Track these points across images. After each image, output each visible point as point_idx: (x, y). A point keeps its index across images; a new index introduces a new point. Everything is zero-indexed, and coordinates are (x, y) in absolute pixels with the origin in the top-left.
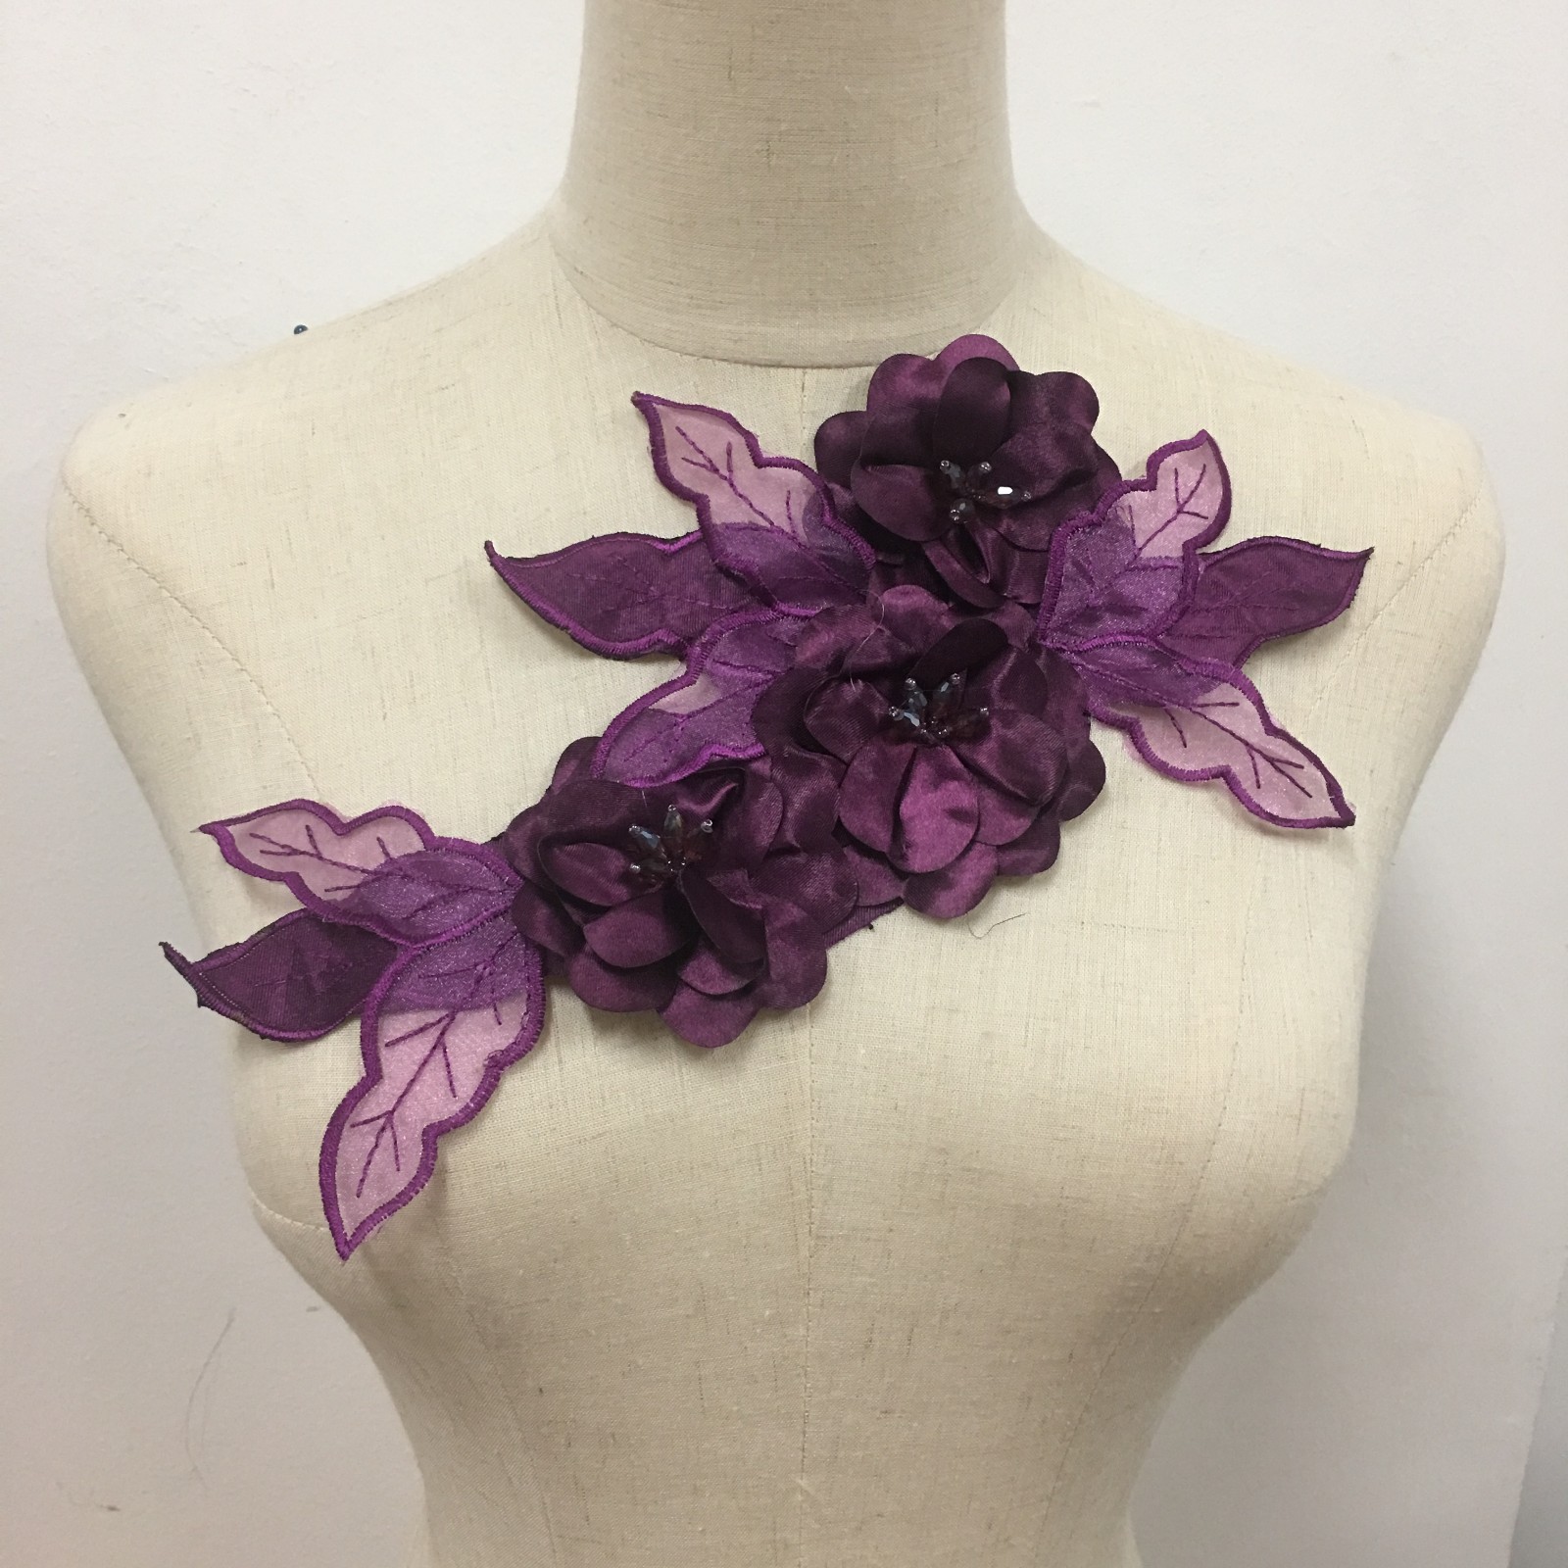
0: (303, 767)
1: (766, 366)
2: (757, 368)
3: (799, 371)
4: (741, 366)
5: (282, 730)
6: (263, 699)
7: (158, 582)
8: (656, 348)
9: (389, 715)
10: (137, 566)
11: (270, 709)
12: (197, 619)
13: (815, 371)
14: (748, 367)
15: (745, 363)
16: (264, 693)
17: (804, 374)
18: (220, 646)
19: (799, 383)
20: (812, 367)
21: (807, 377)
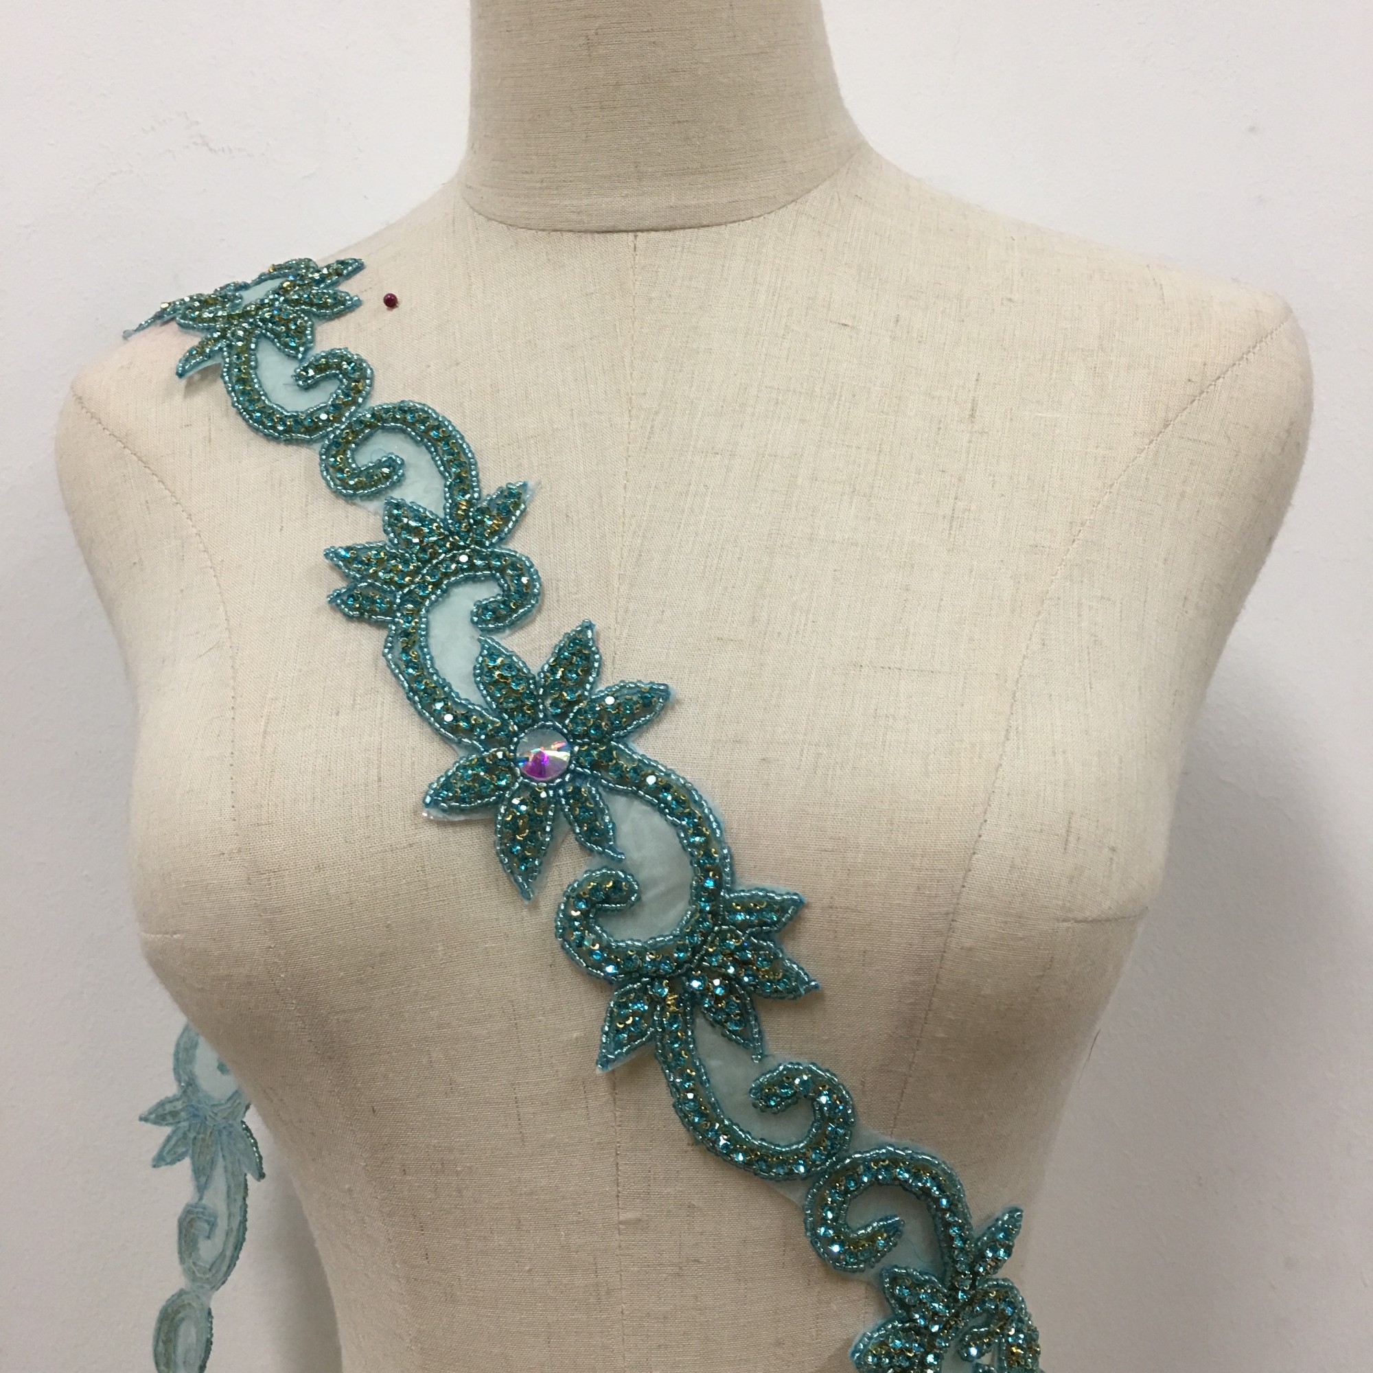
0: (211, 571)
1: (603, 232)
2: (596, 235)
3: (631, 235)
4: (584, 235)
5: (201, 545)
6: (189, 522)
7: (123, 443)
8: (519, 230)
9: (284, 529)
10: (108, 433)
11: (194, 530)
12: (149, 468)
13: (645, 234)
14: (589, 235)
15: (586, 232)
16: (191, 519)
17: (636, 236)
18: (162, 486)
19: (632, 246)
20: (642, 231)
21: (638, 239)
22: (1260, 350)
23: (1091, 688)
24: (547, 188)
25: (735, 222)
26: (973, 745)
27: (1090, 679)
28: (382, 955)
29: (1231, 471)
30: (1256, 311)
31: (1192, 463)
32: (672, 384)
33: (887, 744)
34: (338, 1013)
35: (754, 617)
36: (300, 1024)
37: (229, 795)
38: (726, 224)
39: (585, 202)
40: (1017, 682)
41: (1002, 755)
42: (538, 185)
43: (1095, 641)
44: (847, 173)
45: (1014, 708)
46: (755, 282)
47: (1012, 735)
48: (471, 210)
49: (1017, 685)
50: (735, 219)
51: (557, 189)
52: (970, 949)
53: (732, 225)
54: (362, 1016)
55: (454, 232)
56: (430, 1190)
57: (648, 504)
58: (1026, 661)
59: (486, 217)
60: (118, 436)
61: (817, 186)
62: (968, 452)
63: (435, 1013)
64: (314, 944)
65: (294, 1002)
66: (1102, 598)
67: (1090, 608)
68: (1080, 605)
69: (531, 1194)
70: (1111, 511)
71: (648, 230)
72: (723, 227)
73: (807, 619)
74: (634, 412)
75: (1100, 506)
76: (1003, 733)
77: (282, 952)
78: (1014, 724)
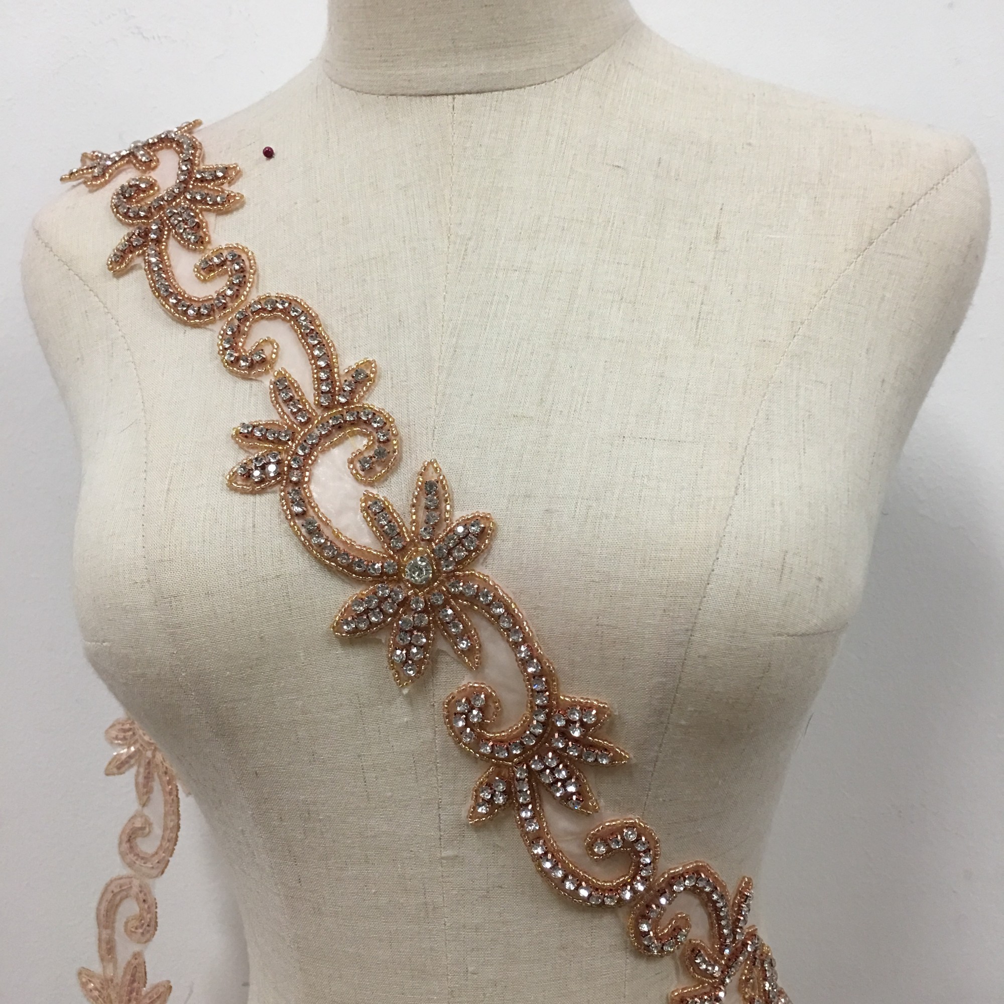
22: (947, 182)
23: (805, 453)
24: (386, 61)
25: (532, 85)
26: (709, 499)
27: (804, 445)
28: (257, 659)
29: (922, 279)
30: (946, 150)
31: (890, 273)
32: (482, 216)
33: (642, 498)
34: (225, 702)
35: (542, 399)
36: (199, 710)
37: (141, 537)
38: (524, 87)
39: (414, 72)
40: (746, 449)
41: (731, 507)
42: (378, 59)
43: (810, 415)
44: (622, 45)
45: (743, 470)
46: (547, 134)
47: (740, 490)
48: (329, 80)
49: (745, 451)
50: (532, 83)
51: (392, 61)
52: (705, 657)
53: (528, 88)
54: (245, 704)
55: (317, 97)
56: (300, 833)
57: (462, 310)
58: (753, 432)
59: (340, 85)
60: (64, 260)
61: (598, 55)
62: (713, 267)
63: (299, 703)
64: (206, 651)
65: (193, 694)
66: (816, 381)
67: (806, 389)
68: (798, 387)
69: (375, 837)
70: (825, 312)
71: (463, 94)
72: (523, 89)
73: (583, 399)
74: (452, 237)
75: (816, 308)
76: (734, 489)
77: (182, 657)
78: (742, 482)
